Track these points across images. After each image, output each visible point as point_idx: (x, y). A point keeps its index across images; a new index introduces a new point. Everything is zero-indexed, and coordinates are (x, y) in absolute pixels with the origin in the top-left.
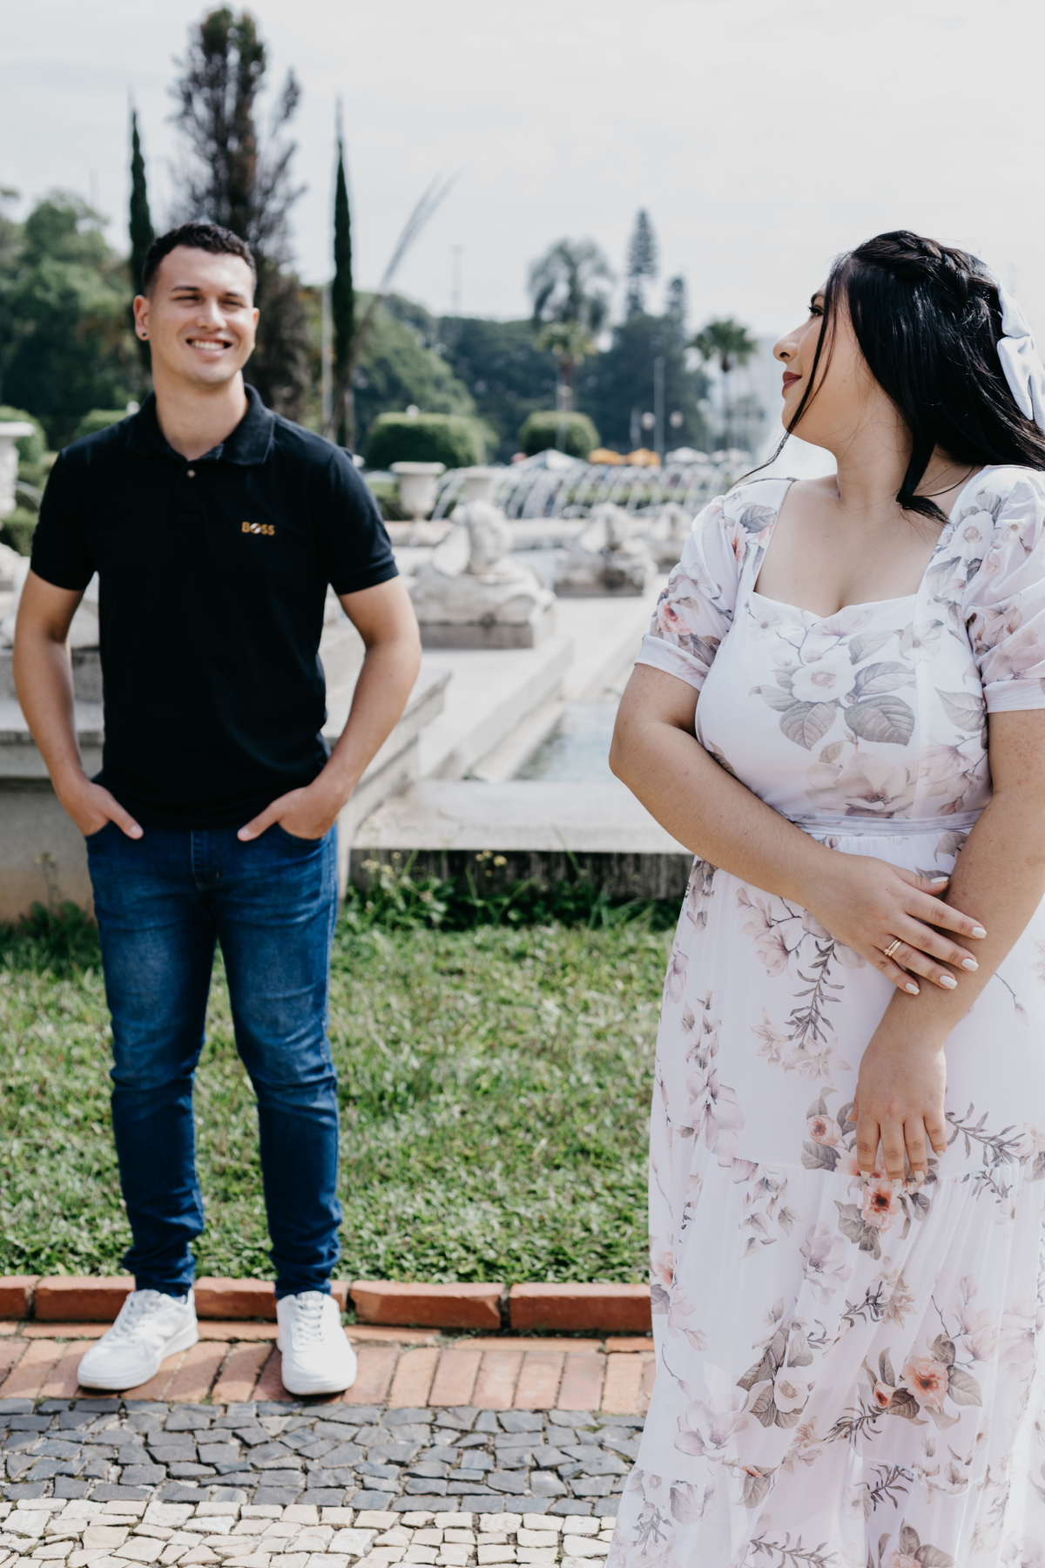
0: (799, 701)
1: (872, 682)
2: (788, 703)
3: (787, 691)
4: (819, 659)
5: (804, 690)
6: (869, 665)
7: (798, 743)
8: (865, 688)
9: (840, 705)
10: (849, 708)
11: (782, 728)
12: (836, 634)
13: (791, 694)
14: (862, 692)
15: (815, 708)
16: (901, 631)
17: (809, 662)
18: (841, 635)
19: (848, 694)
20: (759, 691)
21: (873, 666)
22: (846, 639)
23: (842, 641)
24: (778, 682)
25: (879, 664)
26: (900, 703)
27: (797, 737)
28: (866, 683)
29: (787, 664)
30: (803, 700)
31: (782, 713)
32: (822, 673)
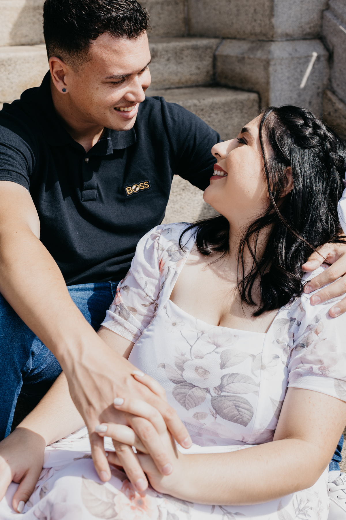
0: (186, 382)
1: (231, 385)
2: (179, 380)
3: (180, 372)
4: (202, 358)
5: (189, 375)
6: (231, 373)
7: (182, 405)
8: (226, 387)
9: (209, 392)
10: (215, 397)
11: (173, 393)
12: (214, 344)
13: (182, 375)
14: (224, 389)
15: (194, 389)
16: (253, 356)
17: (196, 358)
18: (218, 346)
19: (215, 388)
20: (164, 367)
21: (233, 374)
22: (220, 350)
23: (217, 350)
24: (176, 365)
25: (238, 374)
26: (247, 403)
27: (181, 401)
28: (227, 384)
29: (182, 355)
30: (188, 381)
31: (175, 385)
32: (202, 368)
